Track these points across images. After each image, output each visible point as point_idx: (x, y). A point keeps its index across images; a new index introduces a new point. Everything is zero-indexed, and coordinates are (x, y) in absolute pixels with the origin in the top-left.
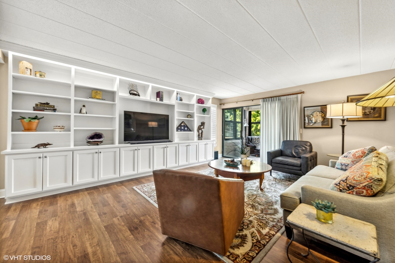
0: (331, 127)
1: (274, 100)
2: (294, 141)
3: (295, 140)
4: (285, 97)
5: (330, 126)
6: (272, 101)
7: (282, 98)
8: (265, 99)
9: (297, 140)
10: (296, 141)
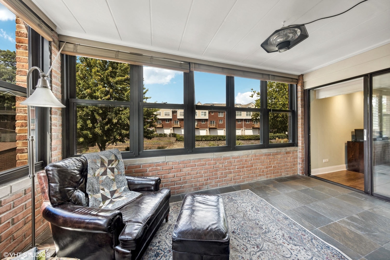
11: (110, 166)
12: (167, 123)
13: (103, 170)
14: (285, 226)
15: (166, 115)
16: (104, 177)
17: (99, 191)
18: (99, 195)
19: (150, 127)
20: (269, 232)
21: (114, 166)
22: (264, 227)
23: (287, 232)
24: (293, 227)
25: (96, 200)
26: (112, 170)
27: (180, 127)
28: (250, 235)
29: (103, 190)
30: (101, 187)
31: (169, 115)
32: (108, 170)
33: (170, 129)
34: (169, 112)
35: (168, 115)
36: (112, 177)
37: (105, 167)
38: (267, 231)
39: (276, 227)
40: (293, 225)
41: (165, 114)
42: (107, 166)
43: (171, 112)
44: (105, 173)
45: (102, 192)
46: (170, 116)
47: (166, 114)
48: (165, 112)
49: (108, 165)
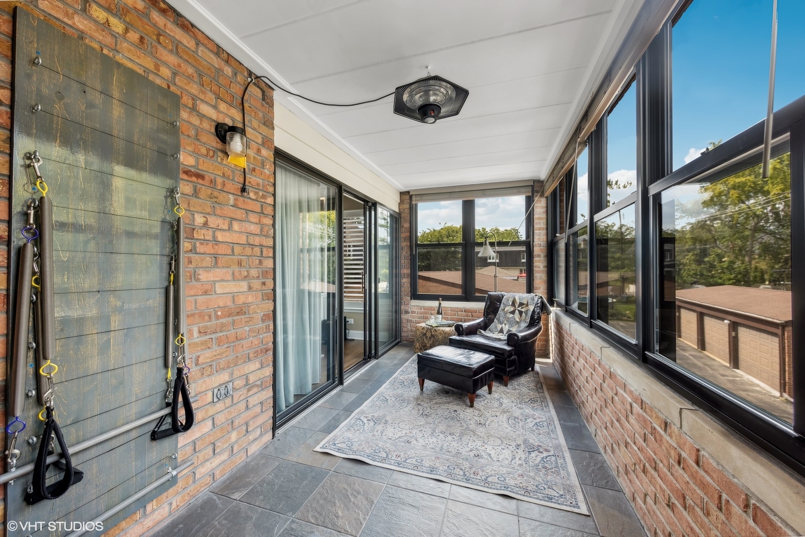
11: (519, 309)
13: (512, 309)
14: (424, 455)
16: (512, 315)
17: (502, 324)
18: (501, 326)
20: (432, 433)
21: (523, 310)
22: (442, 436)
23: (417, 447)
24: (415, 460)
25: (496, 327)
26: (521, 313)
28: (442, 419)
29: (505, 324)
30: (505, 322)
32: (517, 311)
36: (518, 320)
37: (515, 306)
38: (435, 434)
39: (431, 446)
40: (416, 463)
42: (517, 307)
44: (513, 312)
45: (503, 325)
49: (519, 307)
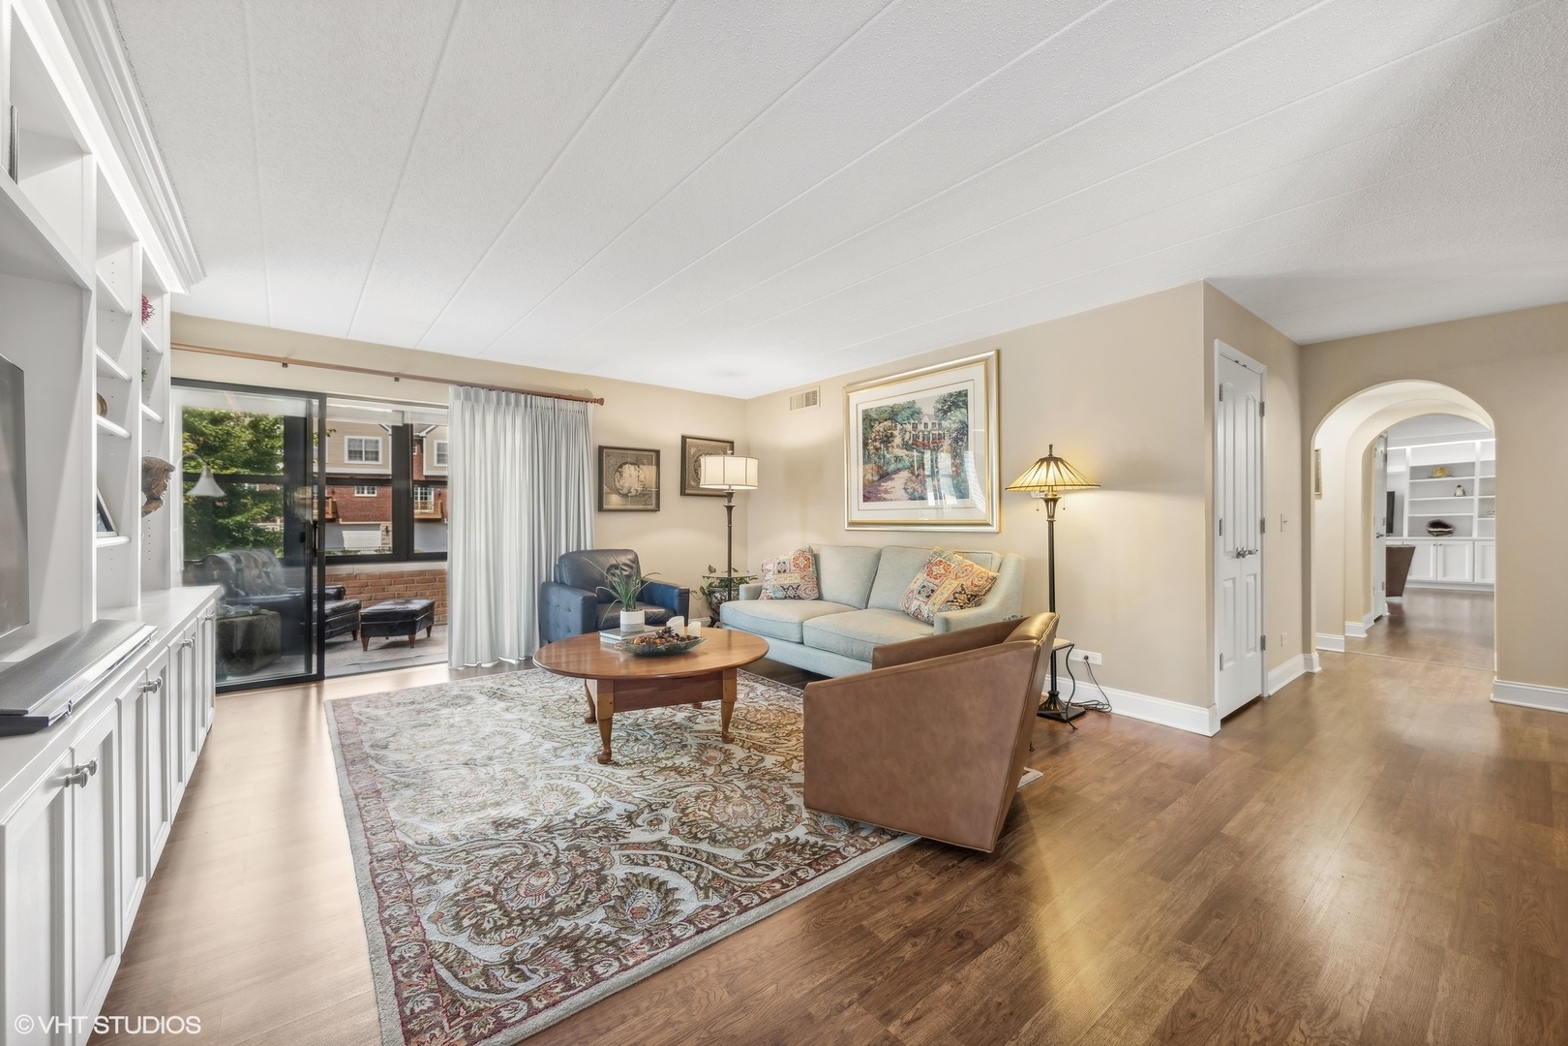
0: (657, 509)
1: (508, 403)
2: (579, 552)
3: (583, 549)
4: (549, 402)
5: (653, 507)
6: (499, 402)
7: (540, 401)
8: (469, 388)
9: (588, 549)
10: (586, 551)
12: (366, 494)
15: (354, 454)
19: (267, 519)
27: (440, 517)
31: (374, 455)
33: (382, 528)
34: (377, 442)
35: (370, 456)
41: (350, 452)
43: (385, 442)
46: (380, 462)
47: (356, 452)
48: (350, 440)
